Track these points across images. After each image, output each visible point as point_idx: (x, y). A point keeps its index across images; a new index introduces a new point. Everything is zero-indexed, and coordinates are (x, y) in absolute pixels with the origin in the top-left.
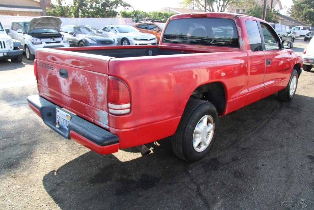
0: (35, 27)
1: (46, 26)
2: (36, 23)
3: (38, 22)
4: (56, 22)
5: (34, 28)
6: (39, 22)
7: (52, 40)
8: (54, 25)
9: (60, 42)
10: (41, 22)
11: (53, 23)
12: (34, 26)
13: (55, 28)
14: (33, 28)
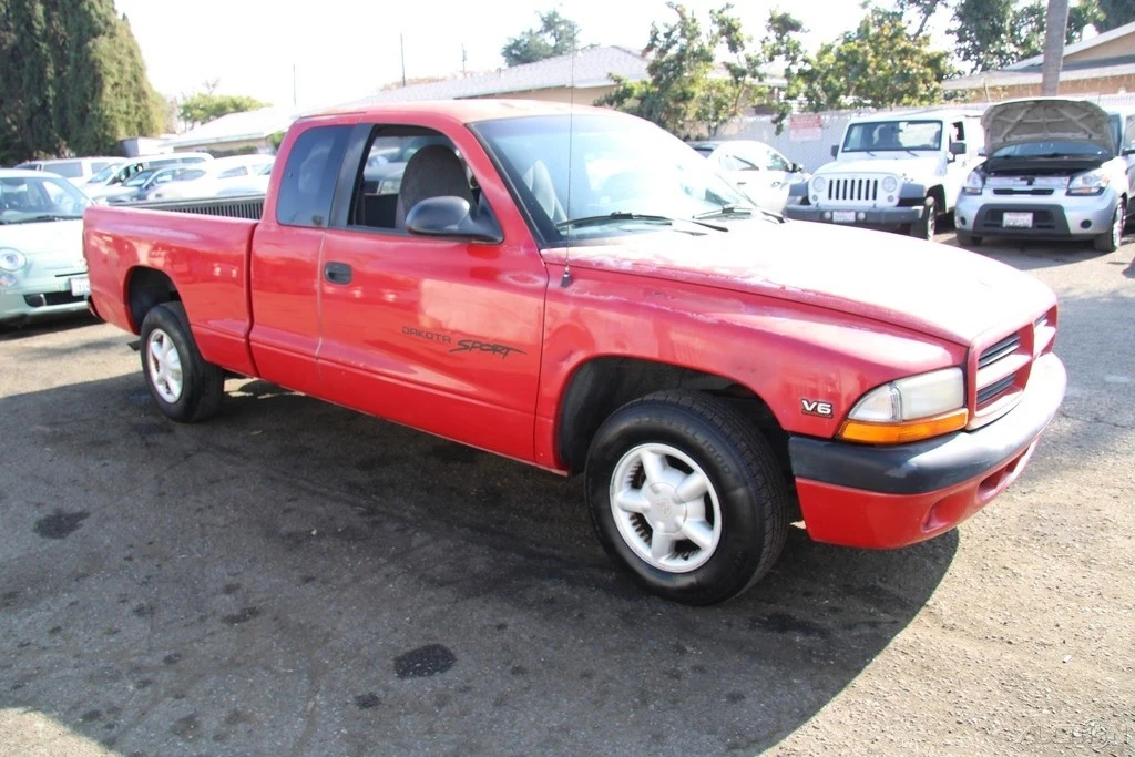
0: (1008, 134)
1: (1051, 131)
2: (1009, 123)
3: (1014, 117)
4: (1085, 115)
5: (1007, 139)
6: (1019, 118)
7: (1025, 182)
8: (1083, 126)
9: (1049, 192)
10: (1025, 117)
11: (1074, 118)
12: (1006, 131)
13: (1090, 136)
14: (1004, 139)
